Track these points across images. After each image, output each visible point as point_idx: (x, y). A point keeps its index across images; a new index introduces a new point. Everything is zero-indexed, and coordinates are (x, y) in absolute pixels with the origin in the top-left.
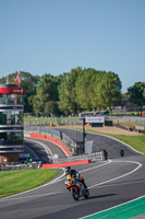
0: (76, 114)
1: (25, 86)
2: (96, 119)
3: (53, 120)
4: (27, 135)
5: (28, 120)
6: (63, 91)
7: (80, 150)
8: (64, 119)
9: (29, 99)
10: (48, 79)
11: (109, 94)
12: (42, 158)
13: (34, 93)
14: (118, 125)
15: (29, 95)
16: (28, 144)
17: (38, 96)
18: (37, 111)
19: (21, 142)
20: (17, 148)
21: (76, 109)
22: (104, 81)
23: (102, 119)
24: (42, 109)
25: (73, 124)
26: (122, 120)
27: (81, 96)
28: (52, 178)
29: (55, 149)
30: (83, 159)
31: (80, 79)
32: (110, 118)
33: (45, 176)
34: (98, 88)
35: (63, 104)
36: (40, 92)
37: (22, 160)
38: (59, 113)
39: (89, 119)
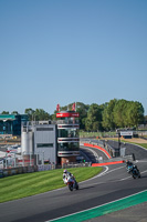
0: (114, 130)
1: (80, 112)
2: (127, 134)
3: (99, 134)
4: (81, 144)
5: (82, 134)
6: (105, 115)
7: (118, 154)
9: (83, 120)
10: (95, 107)
11: (136, 117)
12: (92, 159)
13: (86, 116)
14: (142, 137)
15: (82, 117)
16: (83, 151)
18: (88, 128)
19: (78, 149)
20: (75, 153)
21: (114, 126)
22: (132, 108)
23: (131, 133)
24: (91, 127)
26: (145, 134)
27: (117, 118)
28: (99, 173)
29: (101, 154)
30: (119, 160)
31: (116, 107)
32: (137, 132)
33: (94, 172)
34: (128, 113)
35: (105, 124)
36: (90, 115)
37: (78, 161)
38: (102, 129)
39: (123, 133)
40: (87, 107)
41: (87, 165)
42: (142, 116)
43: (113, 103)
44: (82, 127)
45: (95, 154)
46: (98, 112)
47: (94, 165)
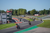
1: (12, 11)
3: (17, 16)
4: (12, 18)
5: (13, 16)
6: (18, 12)
7: (21, 21)
8: (18, 16)
14: (26, 17)
17: (14, 13)
18: (14, 15)
19: (12, 19)
20: (11, 20)
21: (20, 15)
23: (24, 16)
25: (19, 17)
26: (27, 16)
27: (21, 13)
29: (17, 21)
32: (25, 16)
35: (18, 14)
36: (14, 12)
37: (12, 22)
38: (17, 15)
40: (14, 10)
41: (14, 23)
42: (26, 12)
43: (20, 9)
44: (13, 14)
45: (16, 21)
46: (16, 11)
47: (15, 23)
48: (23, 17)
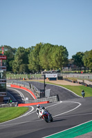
0: (40, 72)
1: (8, 55)
2: (52, 76)
6: (32, 58)
7: (43, 95)
8: (32, 76)
9: (10, 62)
10: (22, 50)
11: (60, 60)
12: (18, 100)
13: (13, 59)
14: (66, 79)
15: (10, 60)
17: (16, 61)
18: (15, 70)
21: (40, 69)
22: (57, 52)
23: (56, 75)
24: (18, 69)
25: (38, 78)
26: (69, 76)
28: (24, 113)
30: (44, 100)
31: (42, 50)
32: (61, 75)
33: (20, 111)
34: (53, 56)
35: (31, 66)
38: (28, 72)
39: (48, 76)
41: (13, 106)
42: (66, 60)
43: (39, 47)
46: (25, 55)
48: (55, 79)
